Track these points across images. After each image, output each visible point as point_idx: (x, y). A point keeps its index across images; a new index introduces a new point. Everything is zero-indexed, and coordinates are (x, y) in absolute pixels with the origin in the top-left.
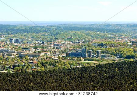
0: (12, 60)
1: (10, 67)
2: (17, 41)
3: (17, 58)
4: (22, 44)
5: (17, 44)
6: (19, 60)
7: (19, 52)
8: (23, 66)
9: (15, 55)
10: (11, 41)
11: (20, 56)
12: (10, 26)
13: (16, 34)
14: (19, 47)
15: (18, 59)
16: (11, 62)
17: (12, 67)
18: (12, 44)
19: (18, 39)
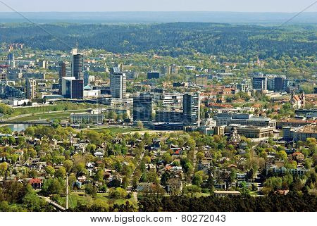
0: (258, 152)
1: (249, 175)
2: (278, 85)
3: (278, 146)
4: (296, 96)
5: (277, 95)
6: (283, 152)
7: (284, 124)
8: (295, 174)
9: (269, 133)
10: (257, 83)
11: (288, 138)
12: (255, 29)
13: (277, 58)
14: (284, 107)
15: (278, 149)
16: (253, 157)
17: (256, 175)
18: (260, 96)
19: (284, 77)
